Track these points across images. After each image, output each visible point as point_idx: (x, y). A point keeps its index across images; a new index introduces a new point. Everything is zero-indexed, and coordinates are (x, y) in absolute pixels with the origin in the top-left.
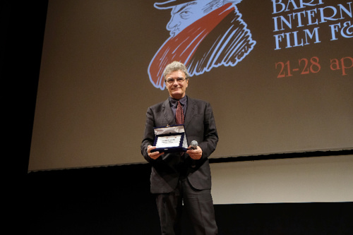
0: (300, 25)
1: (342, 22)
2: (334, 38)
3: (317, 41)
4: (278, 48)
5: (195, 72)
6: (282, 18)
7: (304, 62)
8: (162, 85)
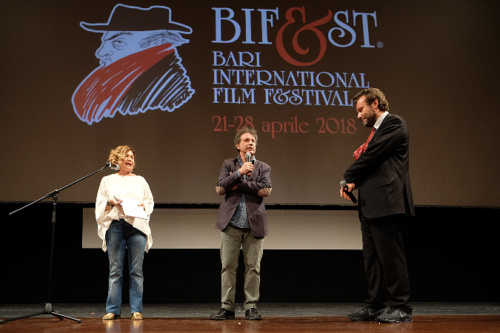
0: (238, 83)
1: (275, 88)
2: (267, 102)
3: (253, 102)
4: (216, 101)
5: (128, 111)
6: (222, 72)
7: (239, 119)
8: (89, 119)
